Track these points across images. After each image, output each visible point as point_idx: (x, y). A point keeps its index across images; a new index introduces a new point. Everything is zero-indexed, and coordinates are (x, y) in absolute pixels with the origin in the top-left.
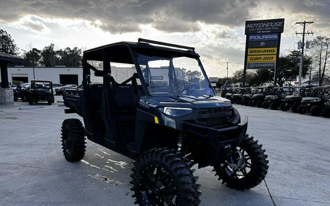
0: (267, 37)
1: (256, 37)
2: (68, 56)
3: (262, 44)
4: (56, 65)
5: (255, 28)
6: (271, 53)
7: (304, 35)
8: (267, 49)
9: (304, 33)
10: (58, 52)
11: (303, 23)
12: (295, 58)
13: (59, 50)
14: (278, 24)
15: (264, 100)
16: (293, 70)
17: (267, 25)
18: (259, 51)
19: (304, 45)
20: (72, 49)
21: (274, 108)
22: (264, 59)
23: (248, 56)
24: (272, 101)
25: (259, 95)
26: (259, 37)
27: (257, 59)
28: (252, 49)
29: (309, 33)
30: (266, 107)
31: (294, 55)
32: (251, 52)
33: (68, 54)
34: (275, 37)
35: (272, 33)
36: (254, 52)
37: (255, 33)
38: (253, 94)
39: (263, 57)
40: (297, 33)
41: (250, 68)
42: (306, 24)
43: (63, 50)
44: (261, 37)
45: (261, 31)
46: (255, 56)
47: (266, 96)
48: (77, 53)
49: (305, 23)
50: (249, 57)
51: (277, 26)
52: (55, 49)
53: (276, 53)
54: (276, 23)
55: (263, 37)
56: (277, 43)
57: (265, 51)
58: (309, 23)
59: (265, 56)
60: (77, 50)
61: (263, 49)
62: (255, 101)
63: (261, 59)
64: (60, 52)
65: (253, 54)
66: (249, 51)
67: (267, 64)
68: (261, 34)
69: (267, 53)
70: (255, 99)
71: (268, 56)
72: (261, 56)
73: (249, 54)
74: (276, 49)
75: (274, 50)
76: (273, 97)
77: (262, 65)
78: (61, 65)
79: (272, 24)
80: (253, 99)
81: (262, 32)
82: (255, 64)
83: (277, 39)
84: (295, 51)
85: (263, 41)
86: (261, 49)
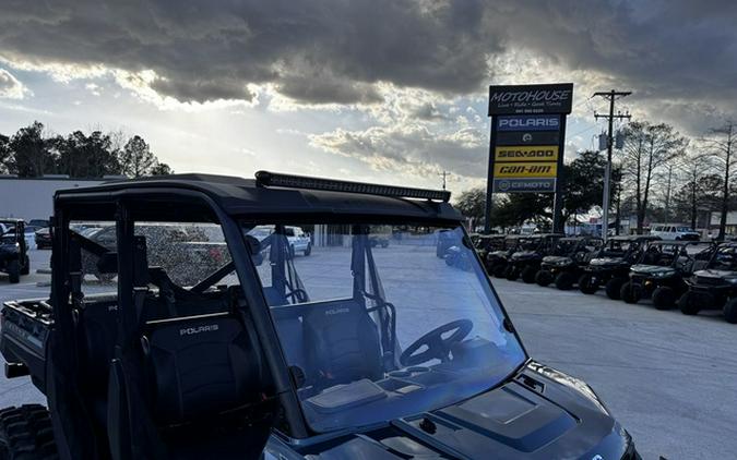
0: (536, 122)
1: (514, 123)
2: (77, 152)
3: (526, 137)
4: (45, 172)
5: (509, 102)
6: (545, 158)
7: (611, 121)
8: (536, 149)
9: (611, 116)
10: (52, 142)
11: (609, 94)
12: (588, 167)
13: (55, 136)
14: (560, 94)
15: (539, 267)
16: (585, 193)
17: (535, 97)
18: (519, 154)
19: (611, 141)
20: (87, 136)
21: (564, 286)
22: (530, 171)
23: (496, 165)
24: (559, 269)
25: (525, 253)
26: (519, 123)
27: (516, 170)
28: (504, 149)
29: (622, 117)
30: (544, 282)
31: (586, 161)
32: (502, 154)
33: (78, 145)
34: (554, 122)
35: (548, 113)
36: (510, 154)
37: (510, 113)
38: (512, 252)
39: (528, 166)
40: (597, 116)
41: (501, 191)
42: (616, 97)
43: (66, 138)
44: (524, 122)
45: (524, 108)
46: (510, 165)
47: (544, 259)
48: (100, 145)
49: (613, 94)
50: (498, 167)
51: (558, 100)
52: (45, 135)
53: (555, 157)
54: (555, 93)
55: (528, 123)
56: (557, 137)
57: (533, 153)
58: (622, 94)
59: (533, 164)
60: (101, 137)
61: (529, 149)
62: (517, 267)
63: (526, 172)
64: (56, 142)
65: (507, 159)
66: (497, 154)
68: (524, 116)
69: (536, 158)
70: (518, 262)
71: (539, 165)
72: (523, 165)
73: (497, 159)
74: (555, 149)
75: (552, 152)
76: (562, 261)
77: (526, 185)
78: (60, 173)
79: (546, 94)
80: (513, 263)
81: (526, 111)
82: (511, 181)
83: (558, 128)
84: (588, 153)
85: (527, 132)
86: (523, 149)
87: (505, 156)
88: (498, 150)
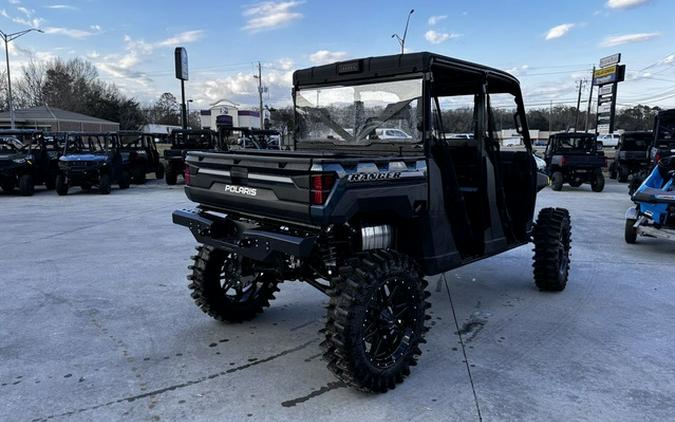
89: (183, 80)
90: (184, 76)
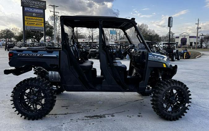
0: (36, 11)
1: (30, 10)
5: (28, 3)
6: (40, 21)
9: (54, 12)
11: (53, 6)
14: (42, 3)
17: (36, 3)
23: (25, 22)
27: (32, 24)
32: (27, 18)
34: (42, 11)
35: (40, 8)
37: (28, 7)
39: (36, 23)
46: (30, 22)
50: (26, 22)
51: (42, 5)
55: (34, 10)
57: (36, 19)
58: (56, 6)
59: (37, 23)
61: (35, 18)
63: (35, 25)
65: (29, 20)
67: (39, 27)
69: (37, 21)
71: (39, 23)
72: (34, 22)
75: (42, 20)
79: (39, 3)
81: (33, 7)
82: (31, 27)
83: (43, 13)
85: (34, 13)
86: (33, 18)
87: (28, 19)
88: (26, 17)
89: (170, 27)
90: (170, 26)
